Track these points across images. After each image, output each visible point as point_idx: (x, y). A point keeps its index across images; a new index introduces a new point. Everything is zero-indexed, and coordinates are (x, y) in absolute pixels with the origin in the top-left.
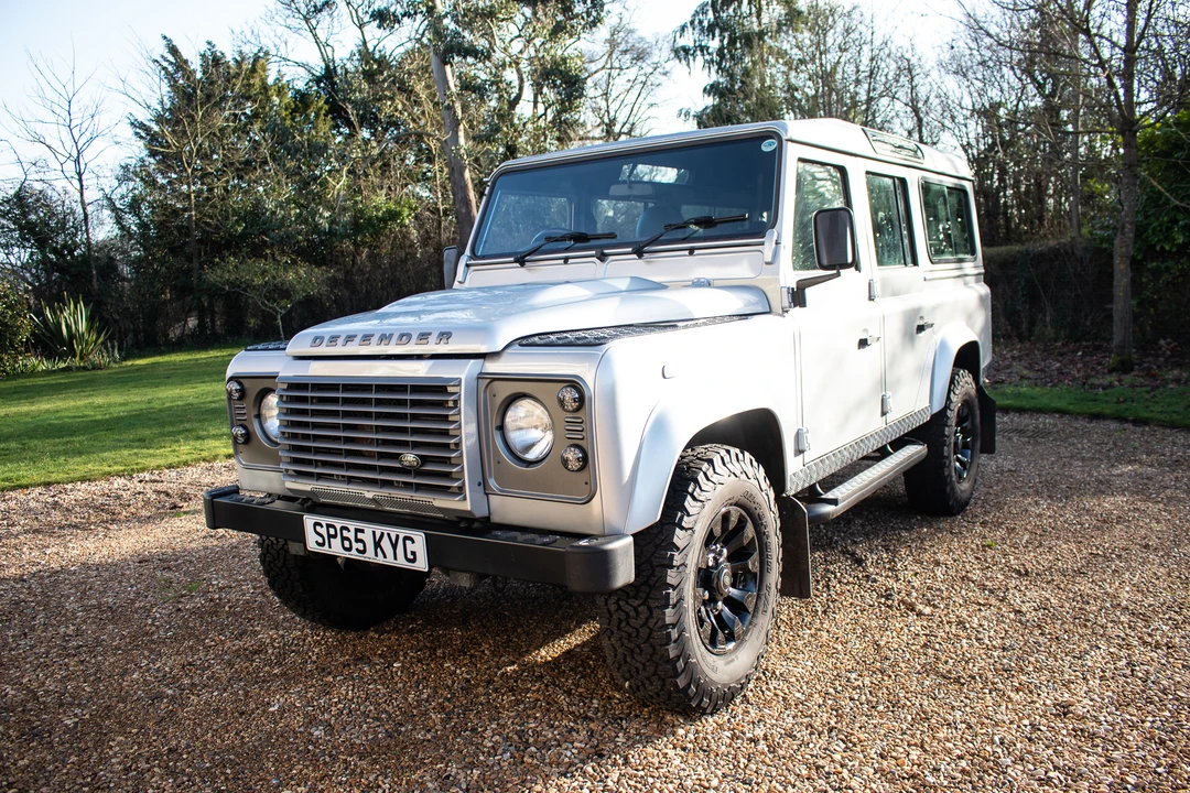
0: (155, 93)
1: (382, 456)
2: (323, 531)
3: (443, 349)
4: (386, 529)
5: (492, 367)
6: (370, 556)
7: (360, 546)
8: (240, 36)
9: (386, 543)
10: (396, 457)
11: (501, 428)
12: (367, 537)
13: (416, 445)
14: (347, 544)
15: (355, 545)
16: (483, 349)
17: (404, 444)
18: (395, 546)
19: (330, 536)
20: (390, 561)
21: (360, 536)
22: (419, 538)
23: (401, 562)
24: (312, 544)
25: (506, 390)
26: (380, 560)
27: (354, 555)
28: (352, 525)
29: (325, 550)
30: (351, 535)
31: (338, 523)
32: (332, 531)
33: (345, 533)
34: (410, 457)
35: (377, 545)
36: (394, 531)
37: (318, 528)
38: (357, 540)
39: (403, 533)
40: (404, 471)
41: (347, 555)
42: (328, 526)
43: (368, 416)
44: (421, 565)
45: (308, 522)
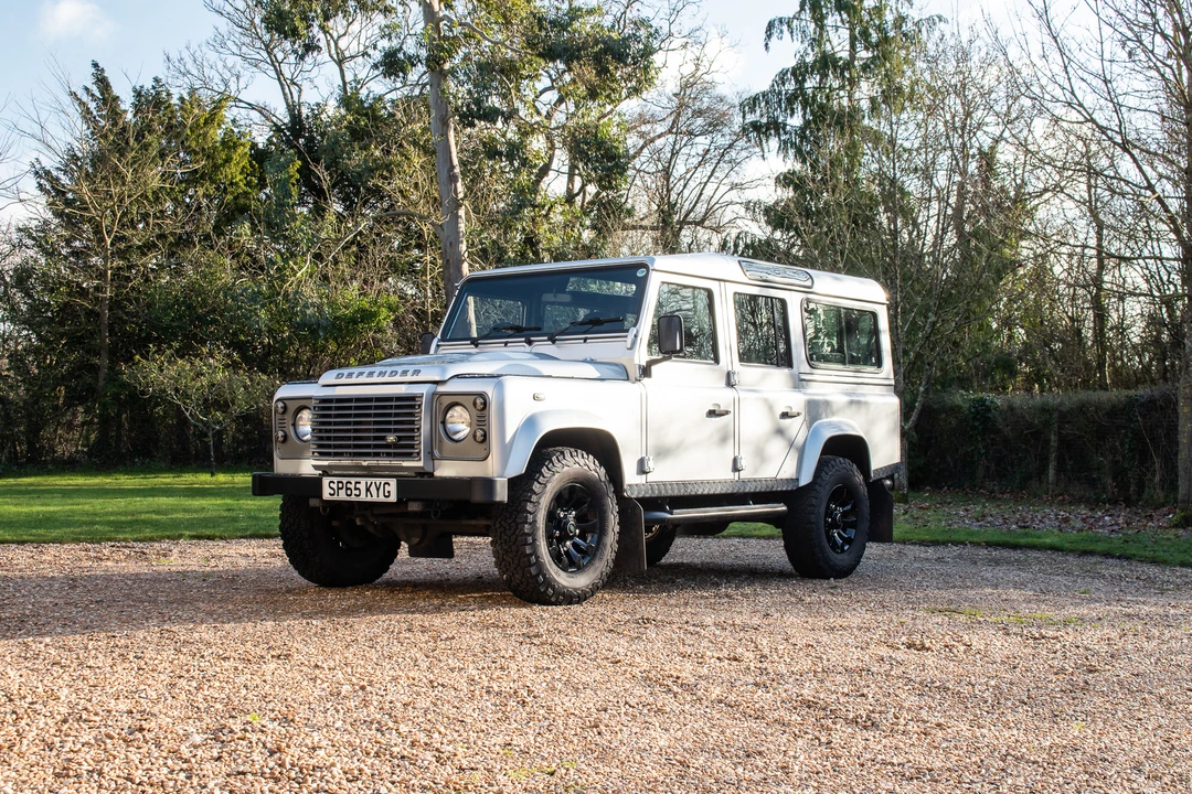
0: (69, 133)
1: (376, 438)
2: (335, 486)
3: (415, 378)
4: (373, 480)
5: (441, 389)
6: (363, 498)
7: (357, 492)
8: (177, 64)
9: (373, 489)
10: (384, 438)
11: (444, 423)
12: (362, 487)
13: (396, 430)
14: (349, 492)
15: (354, 492)
16: (437, 379)
17: (389, 431)
18: (378, 489)
19: (339, 489)
20: (375, 499)
21: (358, 486)
22: (393, 482)
23: (382, 499)
24: (326, 495)
25: (447, 401)
26: (369, 499)
27: (353, 498)
28: (353, 480)
29: (335, 498)
30: (352, 486)
31: (345, 480)
32: (340, 485)
33: (349, 485)
34: (391, 438)
35: (368, 490)
36: (378, 480)
37: (332, 485)
38: (356, 489)
39: (383, 480)
40: (388, 446)
41: (348, 499)
42: (338, 482)
43: (368, 415)
44: (393, 498)
45: (326, 481)
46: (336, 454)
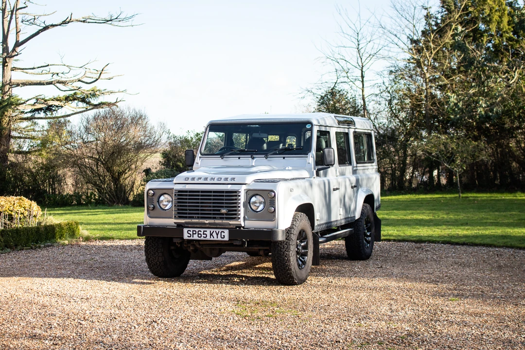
1: (214, 210)
2: (191, 233)
4: (215, 230)
6: (208, 238)
7: (205, 236)
9: (214, 234)
10: (219, 210)
12: (208, 233)
13: (226, 207)
14: (200, 236)
15: (203, 236)
17: (223, 207)
18: (217, 235)
19: (193, 234)
20: (215, 238)
21: (205, 233)
22: (226, 231)
23: (219, 238)
24: (186, 237)
25: (252, 193)
26: (212, 239)
27: (202, 238)
28: (202, 230)
29: (191, 238)
31: (197, 230)
33: (199, 232)
34: (224, 210)
35: (211, 235)
36: (217, 231)
37: (189, 232)
38: (204, 234)
39: (221, 230)
40: (223, 214)
41: (199, 239)
42: (193, 231)
43: (210, 199)
44: (227, 238)
45: (185, 230)
46: (190, 218)
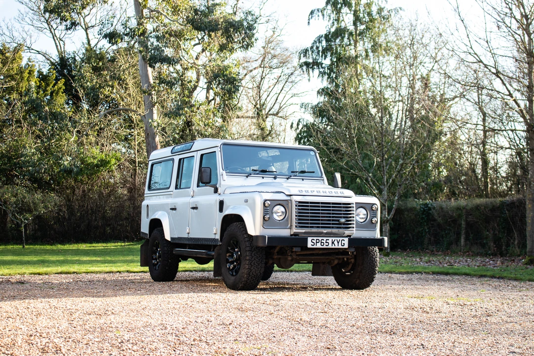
1: (333, 220)
2: (315, 241)
4: (336, 238)
6: (330, 246)
7: (327, 244)
9: (336, 243)
12: (330, 241)
14: (322, 244)
15: (325, 244)
17: (341, 217)
18: (338, 243)
19: (317, 242)
20: (336, 247)
21: (327, 241)
22: (346, 240)
23: (340, 246)
24: (310, 245)
26: (333, 247)
27: (325, 247)
28: (325, 239)
29: (315, 247)
30: (324, 242)
31: (320, 239)
33: (322, 241)
34: (342, 221)
35: (333, 243)
36: (338, 239)
37: (313, 241)
39: (341, 239)
40: (340, 224)
41: (322, 247)
43: (330, 210)
44: (346, 246)
45: (309, 239)
